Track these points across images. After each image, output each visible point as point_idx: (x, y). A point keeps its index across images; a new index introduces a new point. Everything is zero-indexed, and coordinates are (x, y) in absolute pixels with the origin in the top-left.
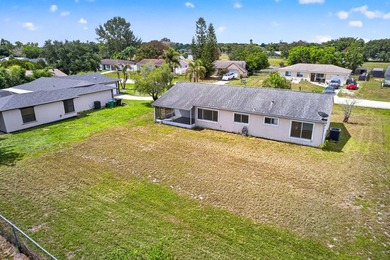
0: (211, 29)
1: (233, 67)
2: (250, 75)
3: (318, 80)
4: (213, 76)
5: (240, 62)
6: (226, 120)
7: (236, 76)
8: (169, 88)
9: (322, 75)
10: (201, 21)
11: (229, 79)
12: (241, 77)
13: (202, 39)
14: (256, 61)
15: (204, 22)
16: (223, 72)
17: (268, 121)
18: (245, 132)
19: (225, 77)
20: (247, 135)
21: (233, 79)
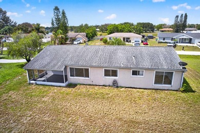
0: (64, 13)
1: (79, 36)
2: (89, 40)
3: (127, 41)
4: (67, 42)
5: (83, 33)
6: (97, 76)
7: (81, 41)
8: (39, 51)
9: (129, 38)
10: (57, 9)
11: (78, 44)
12: (85, 42)
13: (58, 20)
14: (91, 33)
15: (58, 9)
16: (73, 40)
17: (135, 73)
18: (115, 84)
19: (75, 43)
20: (117, 87)
21: (80, 43)
